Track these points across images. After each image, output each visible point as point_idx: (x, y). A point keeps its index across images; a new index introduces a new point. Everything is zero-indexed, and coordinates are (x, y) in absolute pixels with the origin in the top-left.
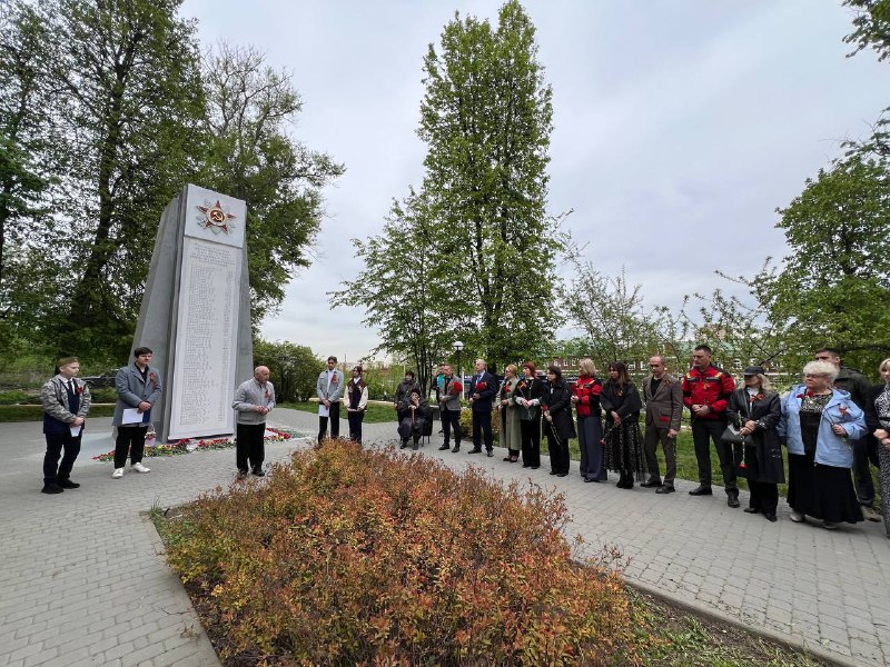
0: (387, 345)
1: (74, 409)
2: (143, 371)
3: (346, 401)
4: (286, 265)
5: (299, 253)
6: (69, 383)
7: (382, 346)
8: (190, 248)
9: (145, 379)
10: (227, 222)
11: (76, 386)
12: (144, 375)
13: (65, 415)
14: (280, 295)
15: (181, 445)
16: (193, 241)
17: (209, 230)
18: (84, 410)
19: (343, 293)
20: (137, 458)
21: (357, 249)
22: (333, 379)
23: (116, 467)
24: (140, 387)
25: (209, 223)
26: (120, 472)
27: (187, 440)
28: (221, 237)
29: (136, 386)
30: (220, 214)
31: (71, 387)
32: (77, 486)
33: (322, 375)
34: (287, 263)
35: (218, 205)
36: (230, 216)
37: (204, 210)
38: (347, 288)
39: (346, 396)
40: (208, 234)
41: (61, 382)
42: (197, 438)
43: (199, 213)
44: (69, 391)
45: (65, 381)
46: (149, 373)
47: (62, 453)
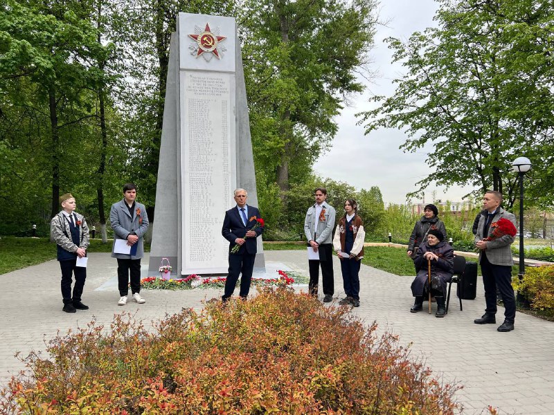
0: (440, 175)
1: (76, 241)
2: (130, 206)
3: (337, 245)
4: (337, 94)
5: (351, 78)
6: (71, 216)
7: (431, 178)
8: (186, 81)
9: (132, 214)
10: (218, 45)
11: (76, 219)
12: (132, 210)
13: (69, 244)
14: (331, 129)
15: (188, 280)
16: (188, 74)
17: (201, 59)
18: (85, 242)
19: (375, 112)
20: (136, 289)
21: (394, 51)
22: (321, 216)
23: (122, 295)
24: (128, 222)
25: (201, 51)
26: (124, 299)
27: (193, 276)
28: (214, 64)
29: (125, 221)
30: (210, 38)
31: (72, 219)
32: (86, 308)
33: (310, 210)
34: (337, 92)
35: (207, 29)
36: (220, 39)
37: (195, 37)
38: (379, 104)
39: (337, 237)
40: (200, 63)
41: (64, 216)
42: (203, 275)
43: (191, 42)
44: (71, 224)
45: (67, 215)
46: (136, 208)
47: (73, 278)
